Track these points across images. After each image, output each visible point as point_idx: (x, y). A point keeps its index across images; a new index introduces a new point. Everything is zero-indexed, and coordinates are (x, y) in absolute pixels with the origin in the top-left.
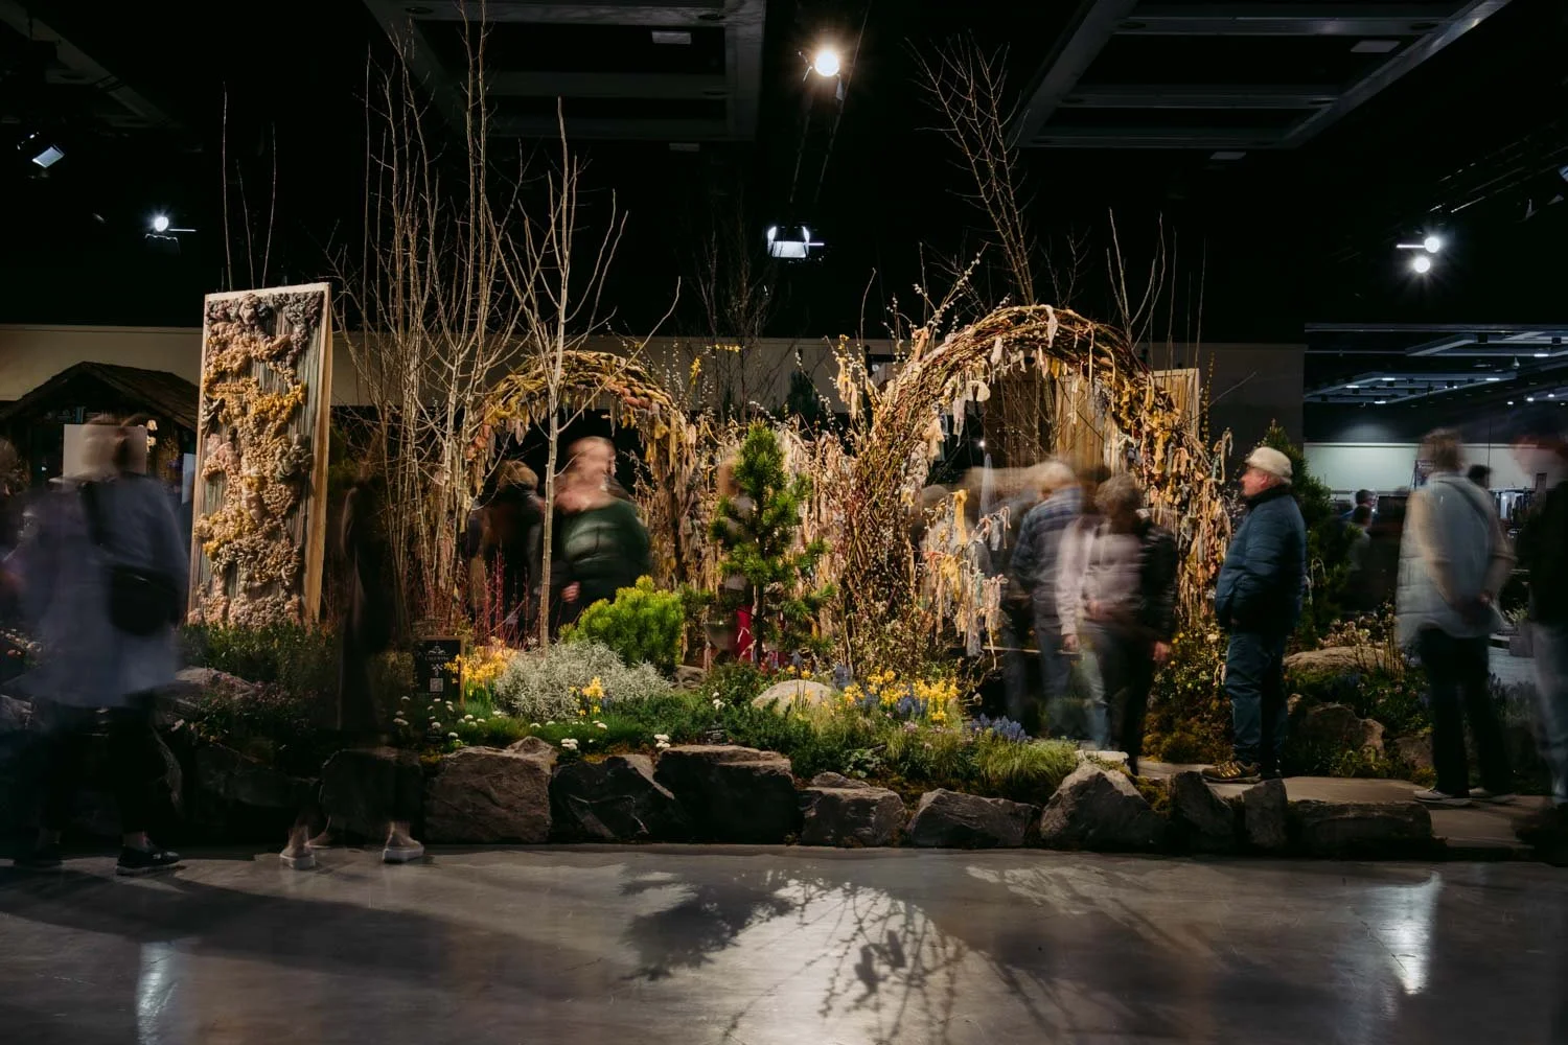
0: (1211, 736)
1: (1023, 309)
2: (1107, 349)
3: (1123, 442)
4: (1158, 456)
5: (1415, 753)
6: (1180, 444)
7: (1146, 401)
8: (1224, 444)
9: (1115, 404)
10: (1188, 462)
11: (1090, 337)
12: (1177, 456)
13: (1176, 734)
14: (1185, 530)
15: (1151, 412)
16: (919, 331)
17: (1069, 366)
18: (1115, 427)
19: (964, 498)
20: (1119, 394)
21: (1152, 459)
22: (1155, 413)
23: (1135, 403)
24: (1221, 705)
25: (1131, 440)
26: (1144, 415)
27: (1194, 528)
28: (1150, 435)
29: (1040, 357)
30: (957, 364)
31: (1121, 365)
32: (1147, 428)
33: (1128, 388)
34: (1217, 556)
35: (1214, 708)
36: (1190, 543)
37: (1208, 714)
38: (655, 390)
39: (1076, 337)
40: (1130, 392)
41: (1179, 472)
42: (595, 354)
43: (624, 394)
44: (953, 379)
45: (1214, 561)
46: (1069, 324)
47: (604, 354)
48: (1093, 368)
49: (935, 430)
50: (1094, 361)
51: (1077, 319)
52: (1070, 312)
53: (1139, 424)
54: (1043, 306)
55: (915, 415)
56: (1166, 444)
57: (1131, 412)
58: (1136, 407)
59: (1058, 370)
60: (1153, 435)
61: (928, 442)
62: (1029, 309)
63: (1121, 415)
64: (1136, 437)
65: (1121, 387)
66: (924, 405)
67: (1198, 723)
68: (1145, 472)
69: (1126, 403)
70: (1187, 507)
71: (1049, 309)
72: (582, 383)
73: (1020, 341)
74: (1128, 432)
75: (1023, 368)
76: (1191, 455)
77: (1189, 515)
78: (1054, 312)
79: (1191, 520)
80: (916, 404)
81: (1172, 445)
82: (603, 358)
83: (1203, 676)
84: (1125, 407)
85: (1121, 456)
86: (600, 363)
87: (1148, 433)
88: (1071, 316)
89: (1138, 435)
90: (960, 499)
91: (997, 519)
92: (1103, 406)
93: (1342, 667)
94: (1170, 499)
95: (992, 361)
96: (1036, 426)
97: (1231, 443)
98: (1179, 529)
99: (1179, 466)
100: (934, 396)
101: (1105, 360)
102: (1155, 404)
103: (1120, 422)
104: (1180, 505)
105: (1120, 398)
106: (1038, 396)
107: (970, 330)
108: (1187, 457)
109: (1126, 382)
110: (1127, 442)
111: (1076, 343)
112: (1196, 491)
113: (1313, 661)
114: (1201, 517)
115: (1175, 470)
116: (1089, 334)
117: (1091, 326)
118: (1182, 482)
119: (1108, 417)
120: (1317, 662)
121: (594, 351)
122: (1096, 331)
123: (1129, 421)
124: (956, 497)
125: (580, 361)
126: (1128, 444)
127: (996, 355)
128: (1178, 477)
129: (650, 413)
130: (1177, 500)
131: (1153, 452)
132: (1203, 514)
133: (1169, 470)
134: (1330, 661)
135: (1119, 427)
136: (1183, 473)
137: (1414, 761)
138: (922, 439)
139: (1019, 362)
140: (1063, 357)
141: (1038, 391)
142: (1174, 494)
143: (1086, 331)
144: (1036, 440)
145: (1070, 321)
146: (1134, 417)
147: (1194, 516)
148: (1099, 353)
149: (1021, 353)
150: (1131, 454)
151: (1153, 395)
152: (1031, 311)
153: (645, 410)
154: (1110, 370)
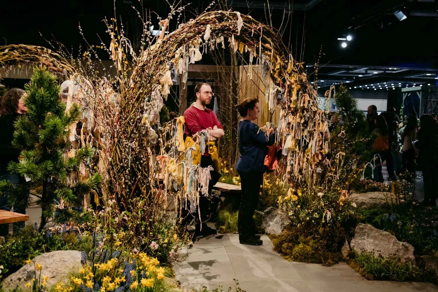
0: (319, 248)
1: (224, 12)
2: (269, 40)
3: (276, 90)
4: (294, 97)
5: (435, 265)
6: (305, 92)
7: (289, 68)
8: (330, 91)
9: (272, 69)
10: (309, 101)
11: (260, 31)
12: (303, 98)
13: (301, 246)
14: (306, 136)
15: (290, 75)
16: (163, 21)
17: (248, 47)
18: (272, 82)
19: (183, 121)
20: (274, 64)
21: (290, 99)
22: (293, 75)
23: (283, 69)
24: (324, 231)
25: (280, 89)
26: (287, 76)
27: (310, 136)
28: (290, 87)
29: (232, 41)
30: (183, 39)
31: (276, 49)
32: (288, 83)
33: (279, 61)
34: (323, 151)
35: (321, 232)
36: (308, 143)
37: (317, 235)
38: (65, 64)
39: (253, 31)
40: (280, 63)
41: (304, 106)
42: (35, 46)
43: (50, 65)
44: (181, 48)
45: (321, 153)
46: (249, 23)
47: (39, 47)
48: (261, 49)
49: (167, 79)
50: (262, 46)
51: (253, 21)
52: (250, 17)
53: (284, 81)
54: (235, 12)
55: (157, 68)
56: (298, 91)
57: (280, 74)
58: (283, 72)
59: (242, 49)
60: (291, 87)
61: (163, 86)
62: (227, 13)
63: (275, 76)
64: (282, 88)
65: (275, 61)
66: (161, 63)
67: (312, 240)
68: (287, 106)
69: (278, 69)
70: (307, 125)
71: (238, 14)
72: (28, 59)
73: (222, 30)
74: (278, 85)
75: (223, 47)
76: (310, 97)
77: (308, 129)
78: (241, 16)
79: (309, 132)
80: (157, 62)
81: (301, 92)
82: (39, 49)
83: (316, 215)
84: (277, 71)
85: (274, 98)
86: (37, 51)
87: (288, 85)
88: (250, 19)
89: (283, 86)
90: (180, 122)
91: (204, 134)
92: (266, 70)
93: (378, 205)
94: (299, 120)
95: (205, 38)
96: (231, 84)
97: (335, 92)
98: (303, 136)
99: (304, 103)
100: (168, 57)
101: (267, 45)
102: (293, 70)
103: (274, 79)
104: (303, 124)
105: (275, 67)
106: (232, 72)
107: (192, 22)
108: (309, 98)
109: (278, 58)
110: (278, 90)
111: (253, 34)
112: (313, 117)
113: (364, 201)
114: (315, 130)
115: (302, 105)
116: (259, 30)
117: (261, 26)
118: (305, 111)
119: (268, 77)
120: (366, 202)
121: (34, 45)
122: (264, 28)
123: (279, 79)
124: (178, 121)
125: (27, 50)
126: (278, 92)
127: (207, 35)
128: (303, 109)
129: (62, 74)
130: (303, 121)
131: (290, 95)
132: (316, 128)
133: (299, 105)
134: (372, 201)
135: (273, 82)
136: (306, 107)
137: (435, 270)
138: (159, 84)
139: (221, 43)
140: (245, 42)
141: (232, 69)
142: (301, 118)
143: (258, 28)
144: (231, 90)
145: (250, 22)
146: (282, 77)
147: (311, 130)
148: (265, 41)
149: (222, 38)
150: (279, 96)
151: (292, 65)
152: (228, 14)
153: (60, 73)
154: (270, 51)
